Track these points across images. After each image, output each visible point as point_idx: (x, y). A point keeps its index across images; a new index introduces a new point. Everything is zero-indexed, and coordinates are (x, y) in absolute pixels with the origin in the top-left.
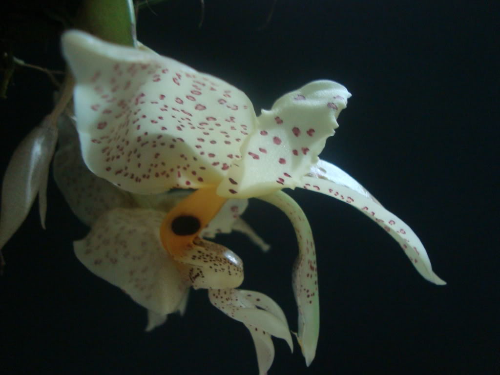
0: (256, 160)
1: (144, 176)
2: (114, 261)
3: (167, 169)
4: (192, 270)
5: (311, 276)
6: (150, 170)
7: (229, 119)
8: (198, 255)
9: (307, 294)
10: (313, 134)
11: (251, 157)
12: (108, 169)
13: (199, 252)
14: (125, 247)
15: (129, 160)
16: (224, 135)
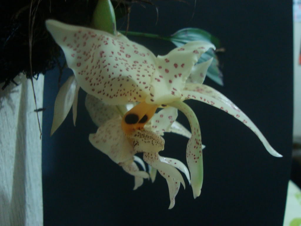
0: (159, 83)
1: (114, 95)
2: (105, 141)
3: (126, 92)
4: (134, 142)
5: (197, 148)
6: (117, 93)
7: (144, 62)
8: (137, 134)
9: (194, 157)
10: (184, 66)
11: (156, 81)
12: (93, 90)
13: (139, 133)
14: (110, 134)
15: (105, 87)
16: (146, 71)
